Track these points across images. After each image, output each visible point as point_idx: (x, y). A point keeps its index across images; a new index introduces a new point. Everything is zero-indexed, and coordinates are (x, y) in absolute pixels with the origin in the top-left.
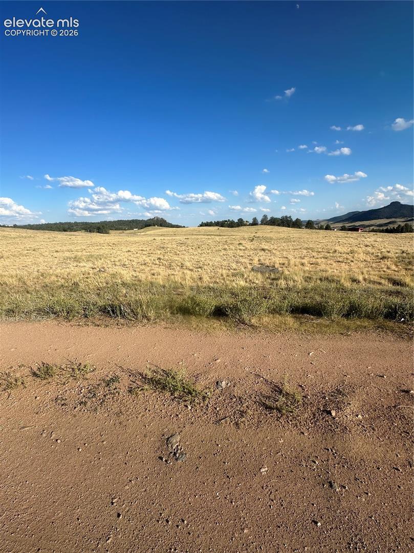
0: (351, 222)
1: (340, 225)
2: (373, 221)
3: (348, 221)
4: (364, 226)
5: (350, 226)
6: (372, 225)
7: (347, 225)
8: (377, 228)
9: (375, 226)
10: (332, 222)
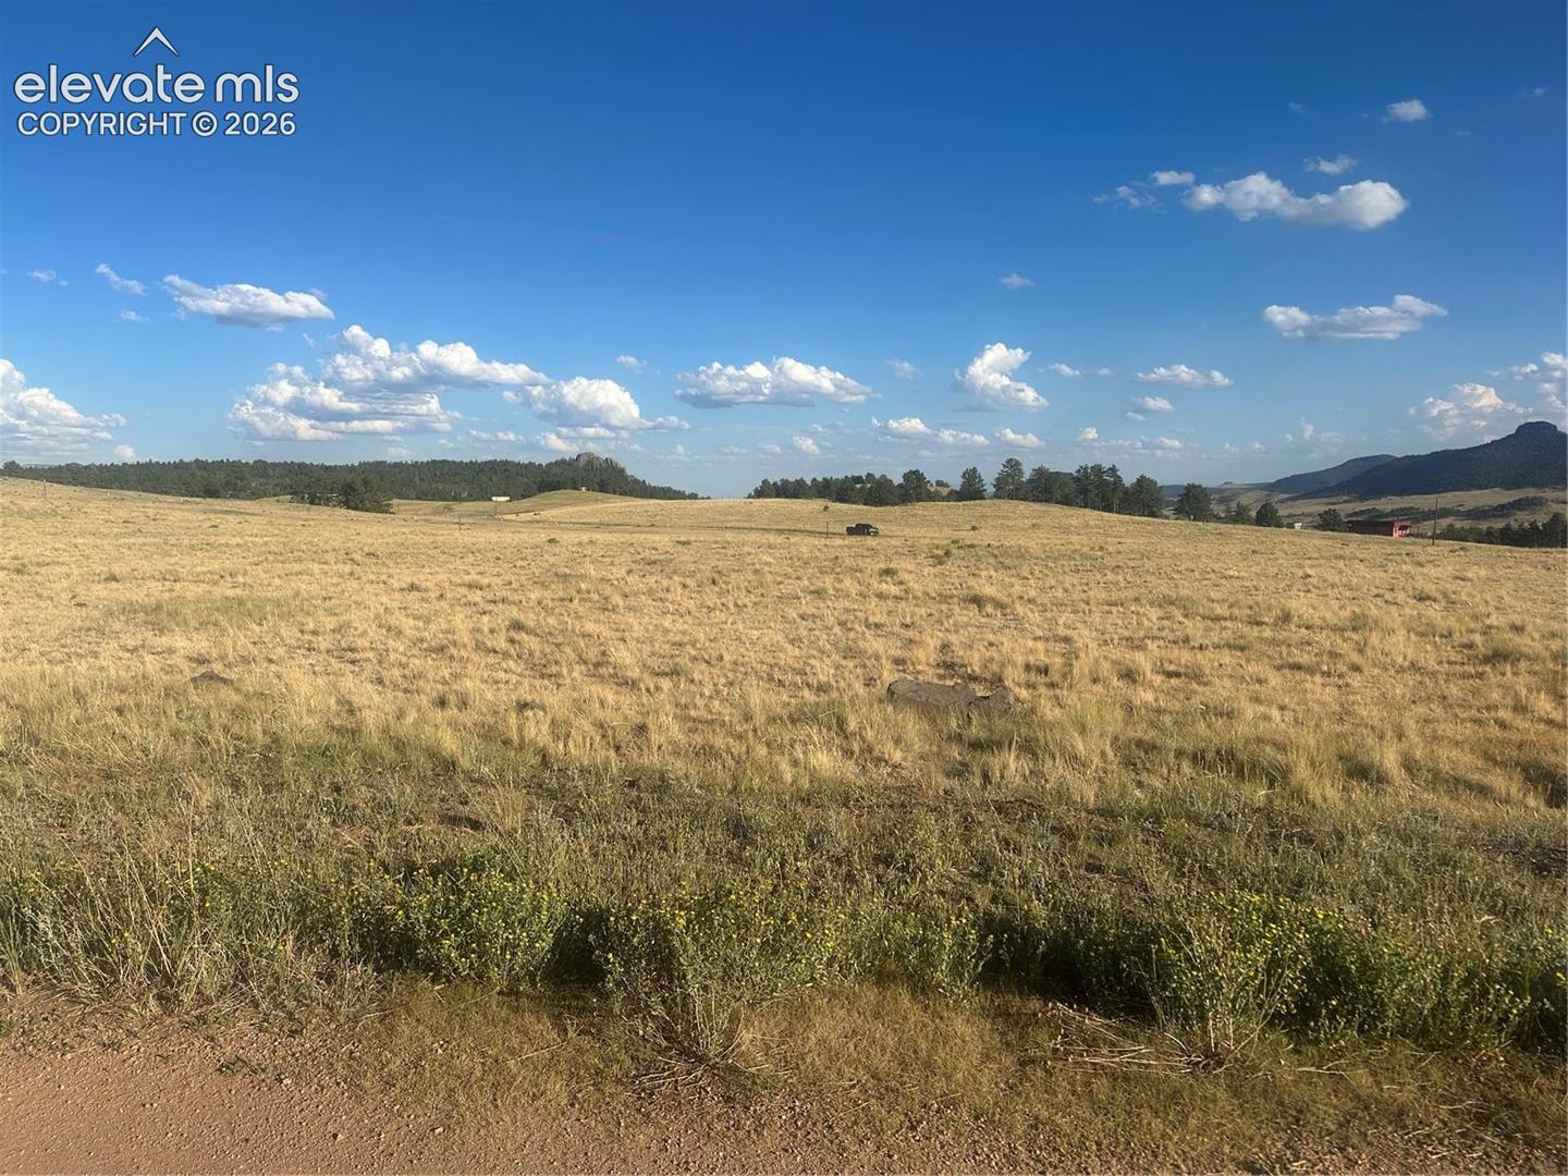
0: (1362, 498)
1: (1317, 507)
2: (1450, 495)
3: (1349, 493)
4: (1415, 516)
5: (1356, 514)
6: (1445, 513)
7: (1347, 508)
8: (1467, 524)
9: (1457, 514)
10: (1283, 496)
